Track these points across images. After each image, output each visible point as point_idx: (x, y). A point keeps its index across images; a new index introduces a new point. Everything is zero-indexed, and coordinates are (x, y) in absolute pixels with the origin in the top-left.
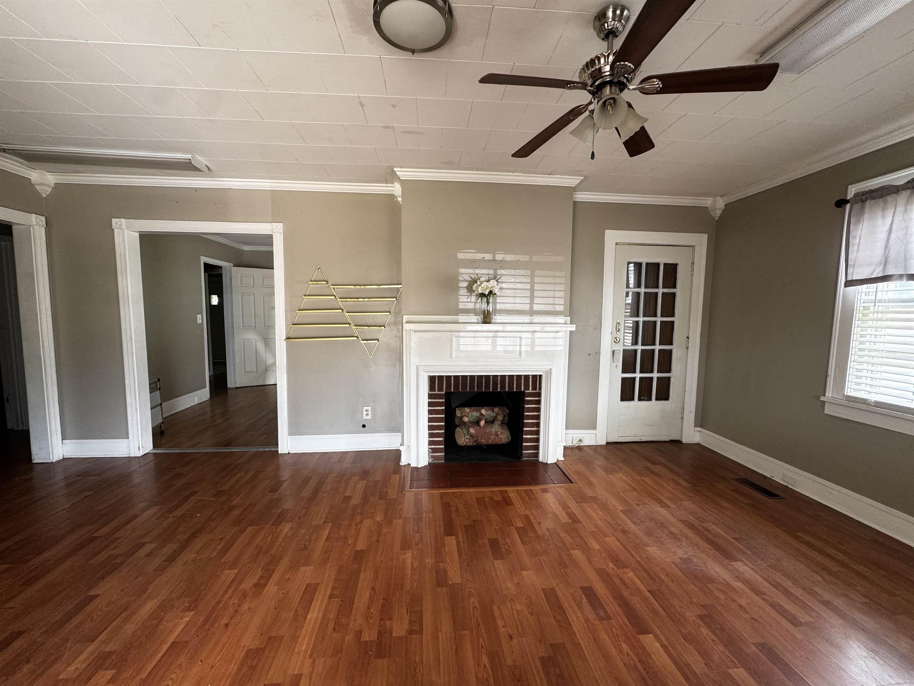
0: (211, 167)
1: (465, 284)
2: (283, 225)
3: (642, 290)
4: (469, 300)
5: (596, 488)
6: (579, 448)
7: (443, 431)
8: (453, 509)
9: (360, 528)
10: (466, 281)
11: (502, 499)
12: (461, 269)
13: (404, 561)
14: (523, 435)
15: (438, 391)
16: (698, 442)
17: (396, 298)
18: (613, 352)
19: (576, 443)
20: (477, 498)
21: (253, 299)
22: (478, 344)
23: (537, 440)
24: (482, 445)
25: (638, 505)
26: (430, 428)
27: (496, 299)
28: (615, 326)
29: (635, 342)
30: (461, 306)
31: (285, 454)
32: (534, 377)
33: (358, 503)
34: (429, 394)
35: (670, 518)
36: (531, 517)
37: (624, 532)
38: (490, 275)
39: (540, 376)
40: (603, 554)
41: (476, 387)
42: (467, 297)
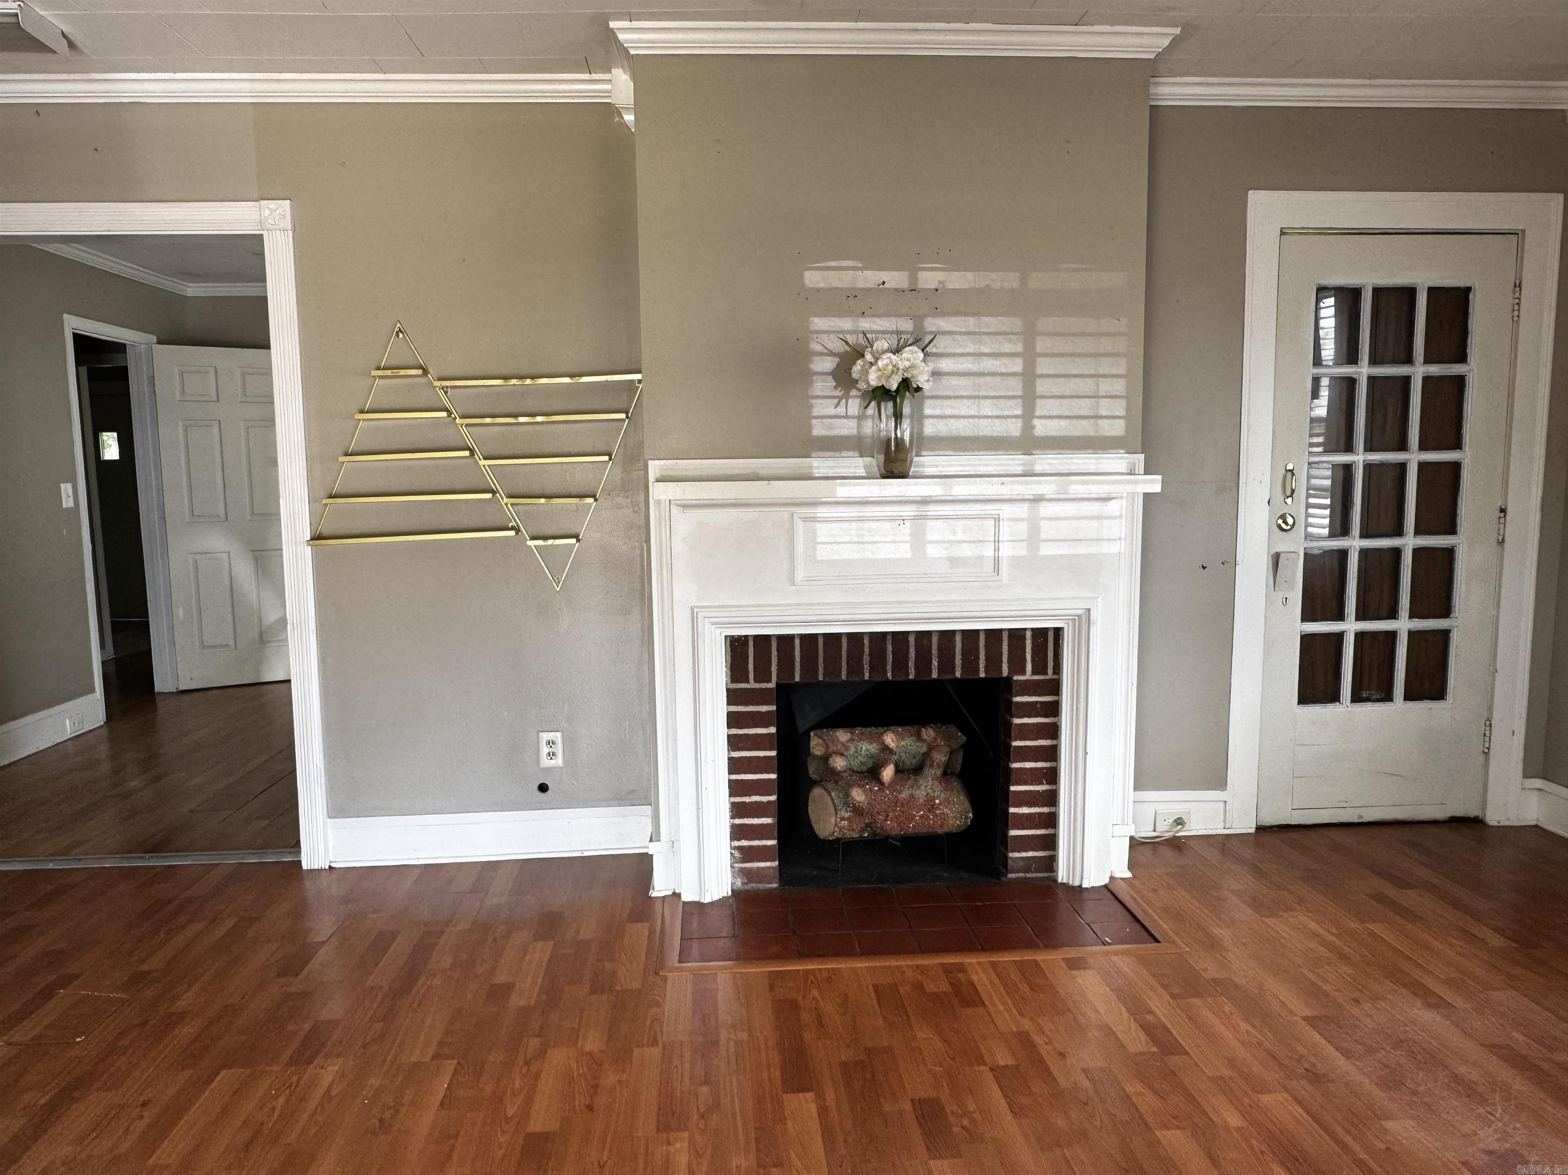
0: (77, 38)
1: (829, 364)
2: (291, 206)
3: (1363, 371)
4: (841, 410)
5: (1230, 956)
6: (1176, 844)
7: (773, 798)
8: (806, 1016)
9: (539, 1073)
10: (832, 354)
11: (950, 989)
12: (816, 320)
13: (667, 1162)
14: (1008, 806)
15: (756, 681)
16: (1534, 823)
17: (627, 413)
18: (1276, 559)
19: (1164, 829)
20: (876, 988)
21: (217, 439)
22: (870, 539)
23: (1051, 821)
24: (888, 837)
25: (1356, 1001)
26: (735, 788)
27: (921, 408)
28: (1280, 481)
29: (1341, 527)
30: (819, 429)
31: (320, 870)
32: (1041, 633)
33: (532, 1004)
34: (728, 690)
35: (1455, 1038)
36: (1038, 1040)
37: (1316, 1078)
38: (902, 332)
39: (1058, 631)
40: (1254, 1142)
41: (866, 667)
42: (836, 401)
